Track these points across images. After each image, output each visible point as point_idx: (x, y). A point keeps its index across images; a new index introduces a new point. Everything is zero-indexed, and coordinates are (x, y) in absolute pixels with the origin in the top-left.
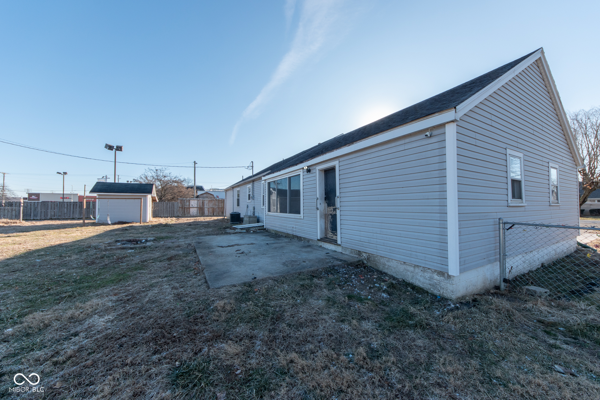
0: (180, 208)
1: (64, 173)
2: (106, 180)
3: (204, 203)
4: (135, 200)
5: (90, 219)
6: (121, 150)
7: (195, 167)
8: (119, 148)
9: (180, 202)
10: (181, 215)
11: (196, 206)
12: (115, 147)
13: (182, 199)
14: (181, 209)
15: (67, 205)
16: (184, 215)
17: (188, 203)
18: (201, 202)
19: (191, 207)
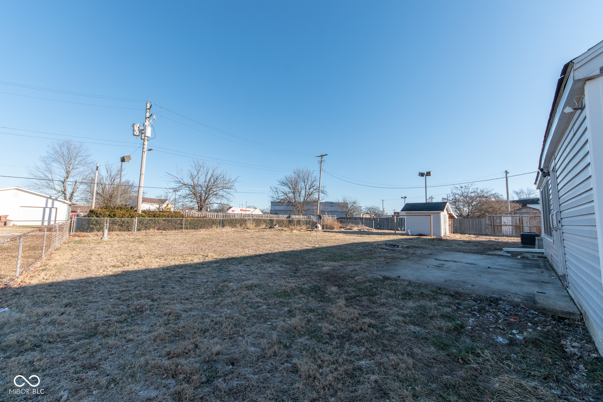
0: (488, 225)
1: (405, 197)
2: (432, 200)
3: (522, 220)
4: (427, 216)
5: (399, 230)
6: (430, 175)
7: (507, 177)
8: (429, 174)
9: (489, 219)
10: (491, 233)
11: (510, 224)
12: (425, 174)
13: (490, 215)
14: (490, 227)
15: (399, 220)
16: (495, 233)
17: (498, 220)
18: (518, 220)
19: (503, 225)
